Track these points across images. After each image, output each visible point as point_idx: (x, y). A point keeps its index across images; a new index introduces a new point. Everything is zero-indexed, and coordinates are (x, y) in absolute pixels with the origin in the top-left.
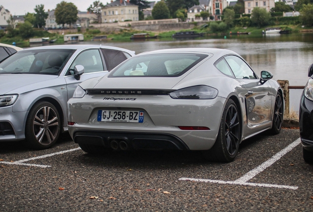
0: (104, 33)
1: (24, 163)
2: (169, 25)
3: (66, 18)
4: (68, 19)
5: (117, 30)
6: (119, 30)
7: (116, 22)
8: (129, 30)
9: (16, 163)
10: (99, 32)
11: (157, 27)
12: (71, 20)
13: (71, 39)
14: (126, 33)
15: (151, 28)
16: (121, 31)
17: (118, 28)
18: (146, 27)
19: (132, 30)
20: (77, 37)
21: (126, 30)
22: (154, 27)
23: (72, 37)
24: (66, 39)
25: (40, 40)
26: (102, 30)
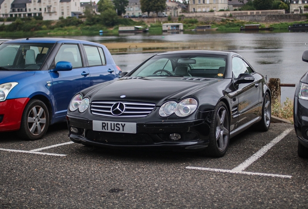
0: (202, 23)
1: (40, 151)
2: (278, 16)
3: (156, 5)
4: (158, 6)
5: (218, 20)
6: (220, 20)
7: (212, 11)
8: (232, 21)
9: (31, 152)
10: (196, 22)
11: (264, 18)
12: (160, 7)
13: (171, 28)
14: (230, 24)
15: (256, 19)
16: (223, 21)
17: (219, 18)
18: (250, 18)
19: (235, 20)
20: (178, 26)
21: (229, 20)
22: (260, 18)
23: (172, 26)
24: (164, 28)
25: (132, 28)
26: (199, 20)
